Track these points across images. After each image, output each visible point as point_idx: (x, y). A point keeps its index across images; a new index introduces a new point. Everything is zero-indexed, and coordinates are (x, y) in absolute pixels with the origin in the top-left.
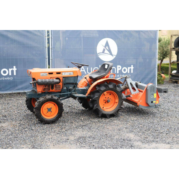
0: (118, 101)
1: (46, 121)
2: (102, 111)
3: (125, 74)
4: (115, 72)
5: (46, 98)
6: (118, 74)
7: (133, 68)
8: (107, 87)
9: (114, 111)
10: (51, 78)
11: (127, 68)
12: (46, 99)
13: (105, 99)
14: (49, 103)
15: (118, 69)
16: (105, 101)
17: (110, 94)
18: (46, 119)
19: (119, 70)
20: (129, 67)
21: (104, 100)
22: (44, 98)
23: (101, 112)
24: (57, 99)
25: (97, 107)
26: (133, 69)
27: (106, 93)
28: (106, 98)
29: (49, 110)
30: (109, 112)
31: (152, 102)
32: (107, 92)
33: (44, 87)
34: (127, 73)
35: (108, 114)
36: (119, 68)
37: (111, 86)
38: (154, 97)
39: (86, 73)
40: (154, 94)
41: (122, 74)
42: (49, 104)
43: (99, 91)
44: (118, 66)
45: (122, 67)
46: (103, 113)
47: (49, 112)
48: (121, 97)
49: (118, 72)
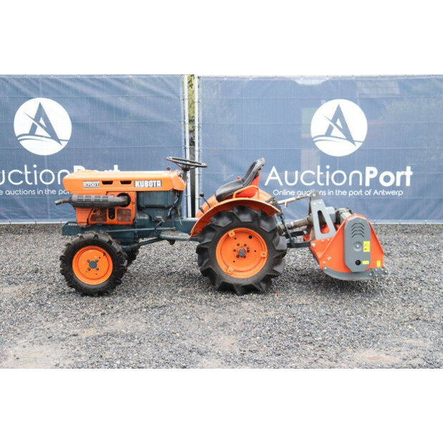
0: (265, 256)
1: (86, 289)
2: (224, 276)
3: (388, 189)
4: (361, 184)
5: (81, 237)
6: (368, 188)
7: (411, 173)
8: (236, 220)
9: (256, 278)
10: (107, 192)
11: (395, 175)
12: (82, 240)
13: (236, 247)
14: (92, 249)
15: (368, 176)
16: (236, 254)
17: (250, 237)
18: (85, 286)
19: (371, 180)
20: (400, 171)
21: (235, 251)
22: (78, 238)
23: (221, 278)
24: (107, 240)
25: (210, 266)
26: (411, 177)
27: (234, 234)
28: (238, 245)
29: (93, 265)
30: (243, 279)
31: (358, 263)
32: (235, 232)
33: (92, 213)
34: (394, 187)
35: (238, 285)
36: (371, 172)
37: (245, 218)
38: (365, 251)
39: (281, 184)
40: (365, 243)
41: (380, 187)
42: (91, 251)
43: (214, 227)
44: (368, 169)
45: (378, 171)
46: (226, 281)
47: (93, 270)
48: (273, 246)
49: (367, 184)
